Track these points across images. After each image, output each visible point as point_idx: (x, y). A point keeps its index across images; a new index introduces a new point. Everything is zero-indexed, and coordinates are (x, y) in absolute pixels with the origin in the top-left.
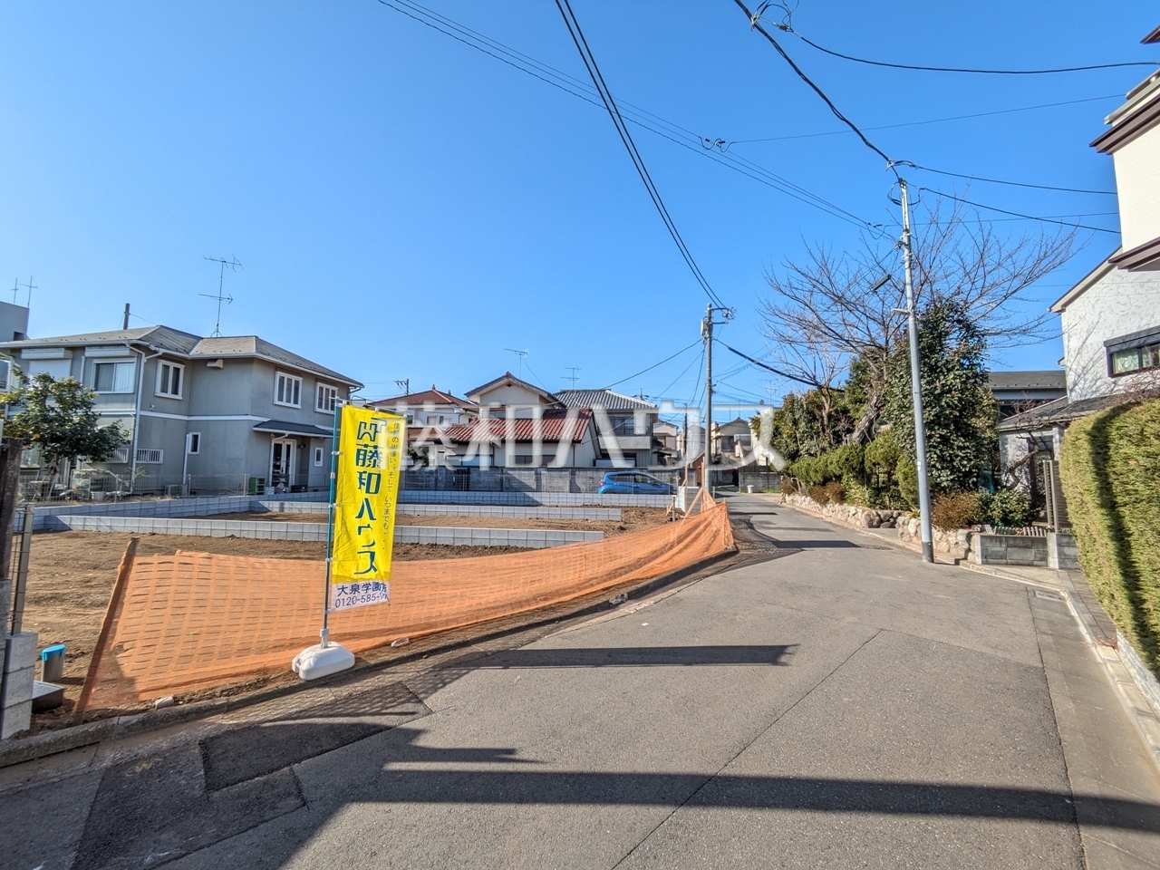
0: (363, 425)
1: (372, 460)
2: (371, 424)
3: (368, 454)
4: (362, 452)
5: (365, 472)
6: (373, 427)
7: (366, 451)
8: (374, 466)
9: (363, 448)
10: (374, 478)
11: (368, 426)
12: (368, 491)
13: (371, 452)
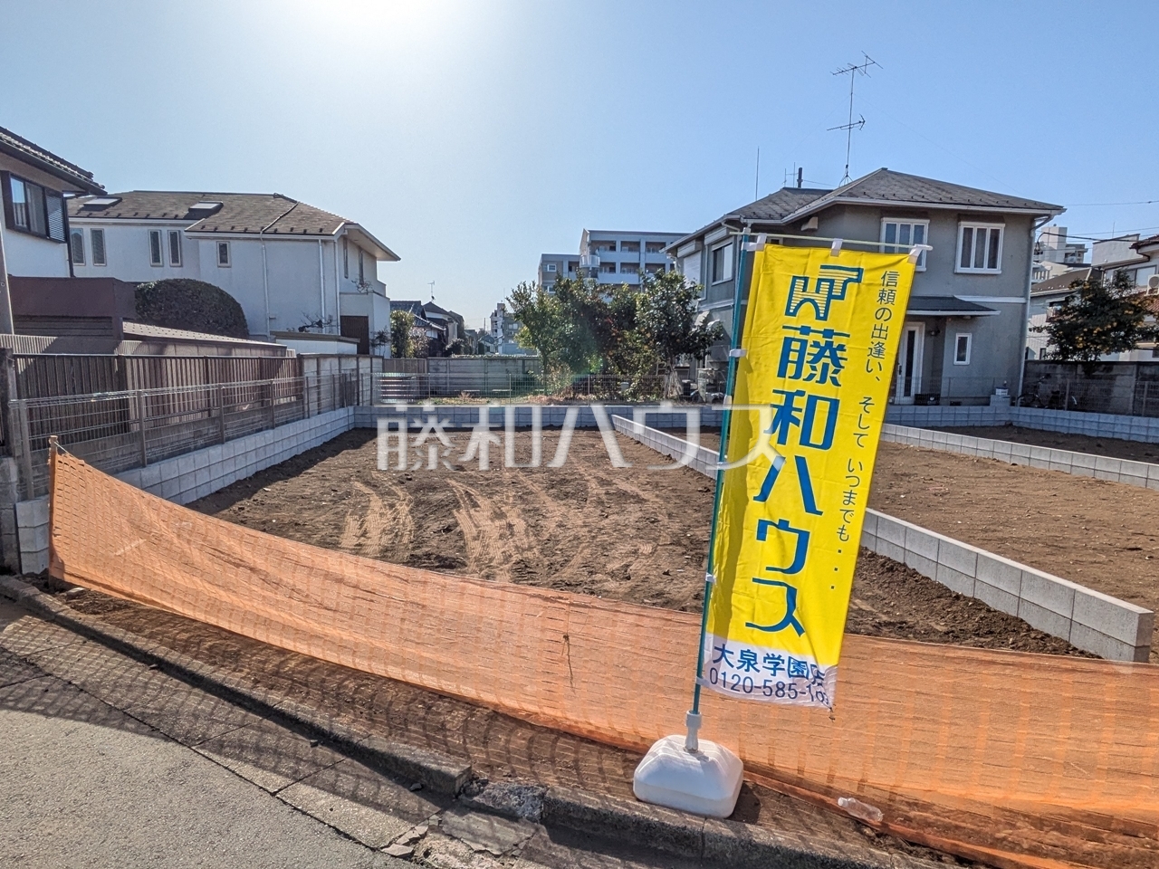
0: (800, 283)
1: (819, 366)
2: (820, 280)
3: (809, 349)
4: (796, 346)
5: (801, 393)
6: (825, 286)
7: (804, 343)
8: (823, 380)
9: (798, 335)
10: (822, 409)
11: (812, 285)
12: (805, 440)
13: (816, 344)
